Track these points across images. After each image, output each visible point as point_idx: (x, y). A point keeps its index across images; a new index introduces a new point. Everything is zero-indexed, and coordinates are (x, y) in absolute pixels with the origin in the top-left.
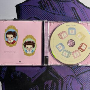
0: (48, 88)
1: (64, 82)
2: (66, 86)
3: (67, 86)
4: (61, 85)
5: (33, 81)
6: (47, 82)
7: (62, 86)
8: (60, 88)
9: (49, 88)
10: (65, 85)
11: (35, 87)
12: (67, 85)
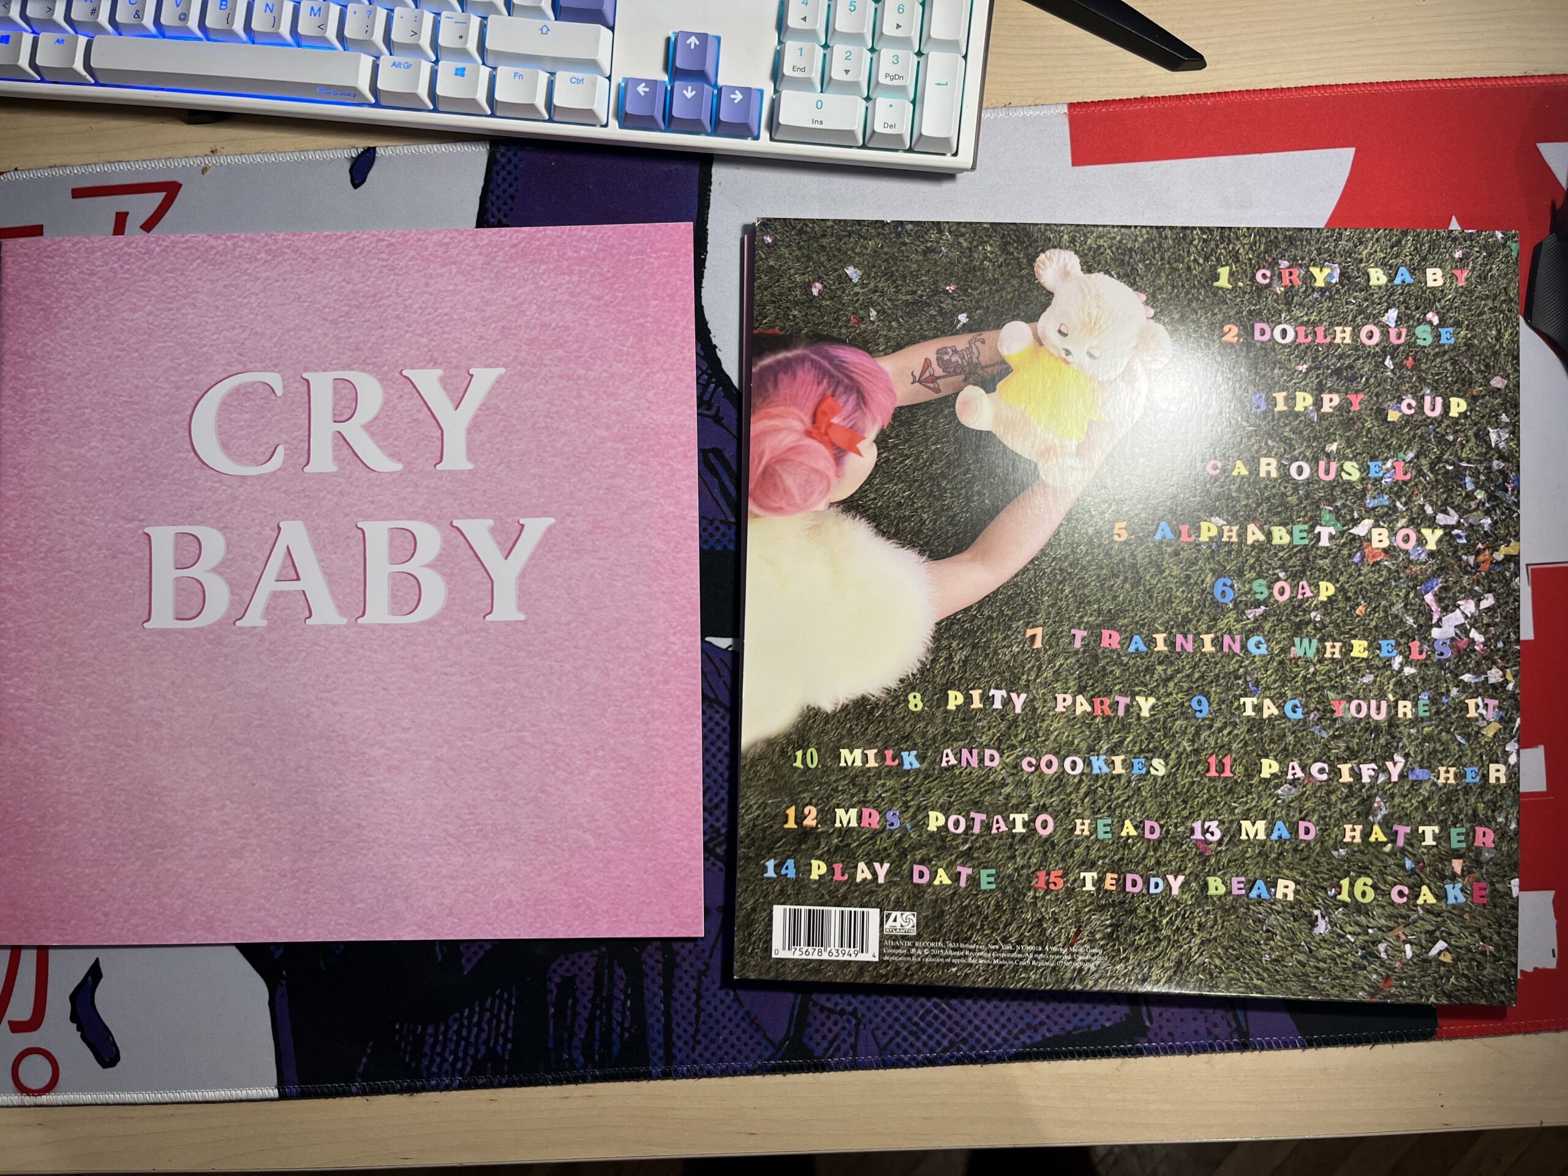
0: (576, 1001)
1: (678, 959)
2: (693, 984)
3: (700, 982)
4: (661, 980)
5: (475, 960)
6: (568, 963)
7: (668, 988)
8: (657, 1001)
9: (585, 1000)
10: (686, 978)
11: (489, 1002)
12: (703, 973)
